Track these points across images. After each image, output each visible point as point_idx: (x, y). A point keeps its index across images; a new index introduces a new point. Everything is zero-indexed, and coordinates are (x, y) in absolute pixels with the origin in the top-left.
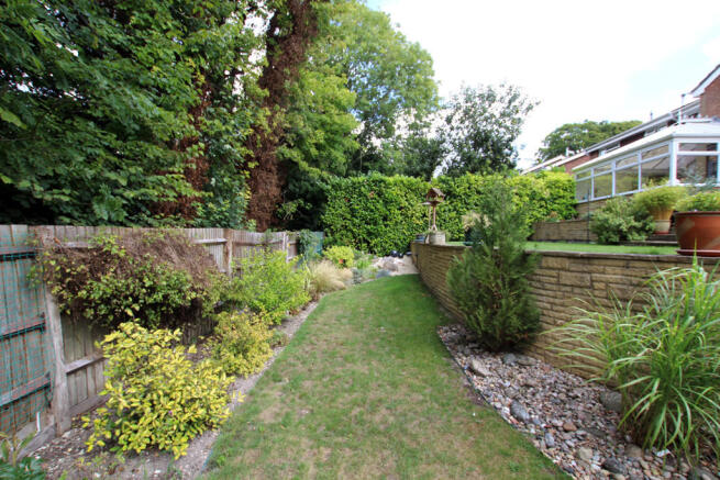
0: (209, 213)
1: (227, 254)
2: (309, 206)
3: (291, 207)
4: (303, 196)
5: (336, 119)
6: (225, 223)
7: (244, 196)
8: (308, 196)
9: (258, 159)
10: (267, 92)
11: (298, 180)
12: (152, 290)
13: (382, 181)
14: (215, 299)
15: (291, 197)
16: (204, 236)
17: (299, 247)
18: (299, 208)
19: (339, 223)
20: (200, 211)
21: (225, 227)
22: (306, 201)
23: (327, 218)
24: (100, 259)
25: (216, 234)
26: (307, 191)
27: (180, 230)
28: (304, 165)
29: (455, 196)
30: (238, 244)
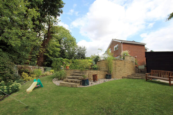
0: (31, 64)
1: (32, 69)
2: (49, 63)
3: (46, 63)
4: (48, 61)
5: (55, 49)
6: (33, 65)
7: (36, 62)
8: (50, 61)
9: (40, 56)
10: (42, 46)
11: (48, 58)
12: (26, 70)
13: (62, 59)
14: (31, 73)
15: (46, 61)
16: (30, 66)
17: (45, 70)
18: (48, 63)
19: (54, 66)
20: (30, 63)
21: (33, 66)
22: (49, 62)
23: (52, 65)
24: (22, 67)
25: (32, 66)
26: (49, 60)
27: (28, 66)
28: (49, 56)
29: (74, 63)
30: (34, 68)
